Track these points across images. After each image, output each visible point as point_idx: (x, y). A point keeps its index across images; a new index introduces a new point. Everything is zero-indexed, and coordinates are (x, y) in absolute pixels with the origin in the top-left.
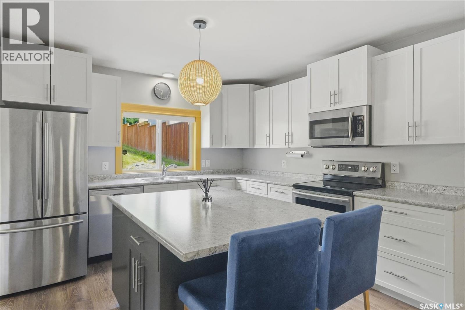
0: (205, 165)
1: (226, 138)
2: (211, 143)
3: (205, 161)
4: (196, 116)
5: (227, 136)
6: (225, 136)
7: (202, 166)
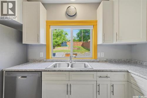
0: (101, 56)
1: (117, 35)
2: (103, 40)
3: (101, 53)
4: (94, 24)
5: (118, 34)
6: (116, 34)
7: (98, 56)
